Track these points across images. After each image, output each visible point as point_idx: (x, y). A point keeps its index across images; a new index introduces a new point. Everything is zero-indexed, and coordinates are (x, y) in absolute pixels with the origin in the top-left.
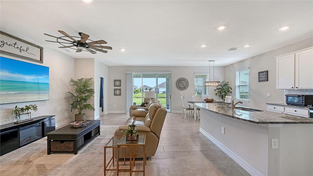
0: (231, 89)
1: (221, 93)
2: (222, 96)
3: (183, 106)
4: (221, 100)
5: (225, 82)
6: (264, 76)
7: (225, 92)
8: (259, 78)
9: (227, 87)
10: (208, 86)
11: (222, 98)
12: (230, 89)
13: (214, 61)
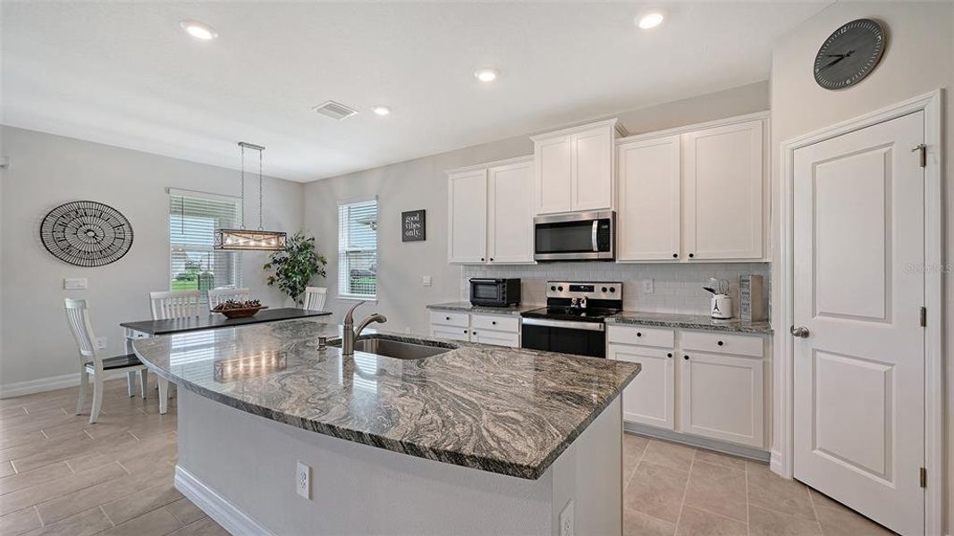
0: (324, 263)
1: (287, 277)
2: (293, 288)
3: (84, 352)
4: (290, 303)
5: (303, 238)
6: (415, 225)
7: (302, 272)
8: (404, 230)
9: (309, 256)
10: (235, 248)
11: (294, 295)
12: (319, 263)
13: (261, 149)
